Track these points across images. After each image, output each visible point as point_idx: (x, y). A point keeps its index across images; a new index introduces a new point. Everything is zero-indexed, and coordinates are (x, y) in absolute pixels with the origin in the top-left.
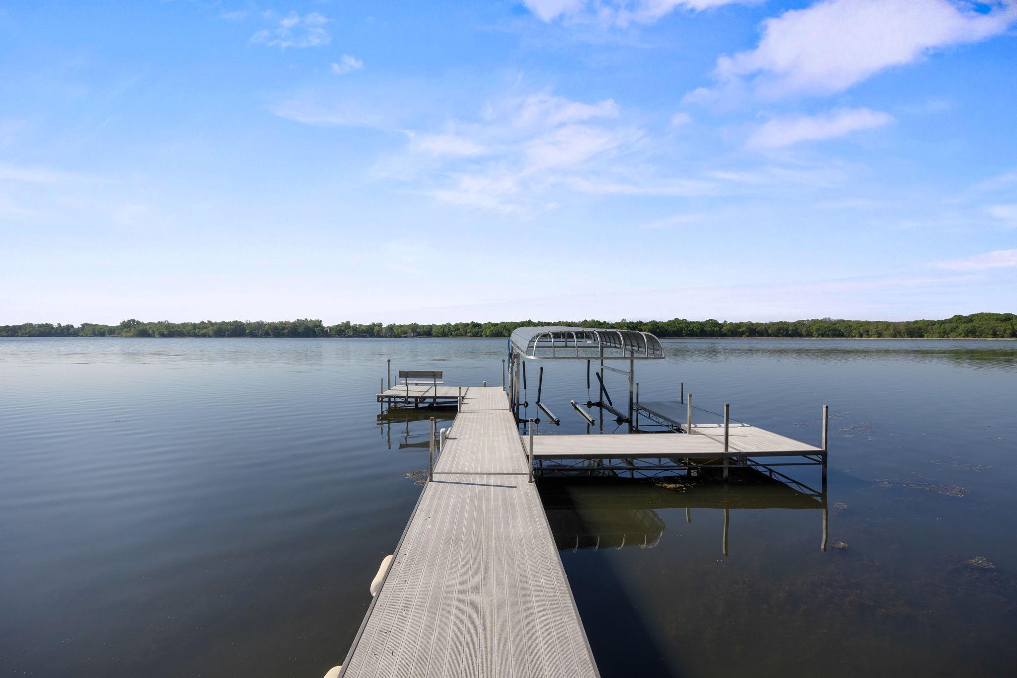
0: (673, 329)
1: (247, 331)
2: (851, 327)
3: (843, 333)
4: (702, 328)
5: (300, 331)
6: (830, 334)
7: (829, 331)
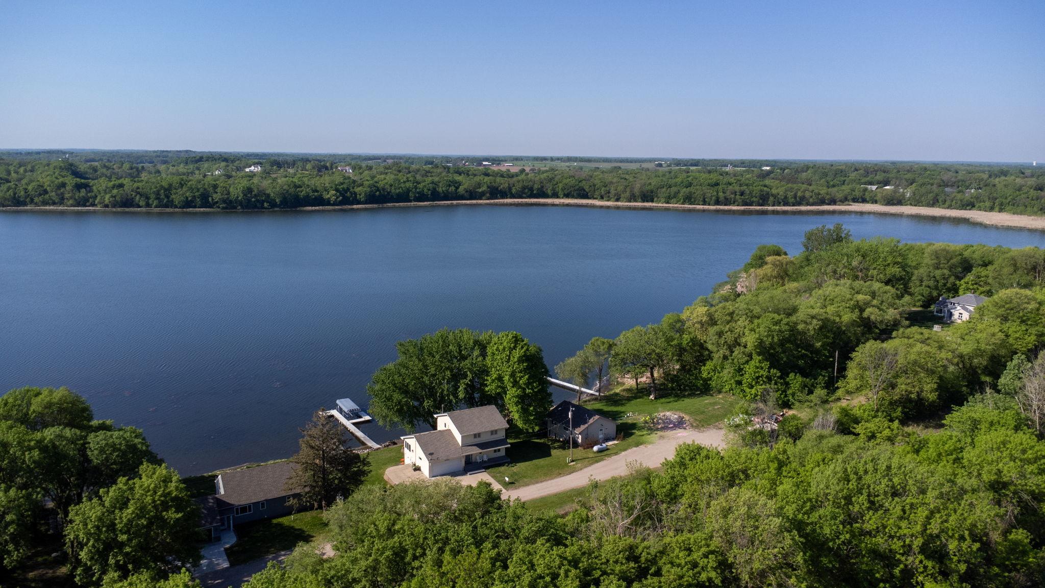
3: (588, 193)
6: (575, 194)
7: (574, 190)
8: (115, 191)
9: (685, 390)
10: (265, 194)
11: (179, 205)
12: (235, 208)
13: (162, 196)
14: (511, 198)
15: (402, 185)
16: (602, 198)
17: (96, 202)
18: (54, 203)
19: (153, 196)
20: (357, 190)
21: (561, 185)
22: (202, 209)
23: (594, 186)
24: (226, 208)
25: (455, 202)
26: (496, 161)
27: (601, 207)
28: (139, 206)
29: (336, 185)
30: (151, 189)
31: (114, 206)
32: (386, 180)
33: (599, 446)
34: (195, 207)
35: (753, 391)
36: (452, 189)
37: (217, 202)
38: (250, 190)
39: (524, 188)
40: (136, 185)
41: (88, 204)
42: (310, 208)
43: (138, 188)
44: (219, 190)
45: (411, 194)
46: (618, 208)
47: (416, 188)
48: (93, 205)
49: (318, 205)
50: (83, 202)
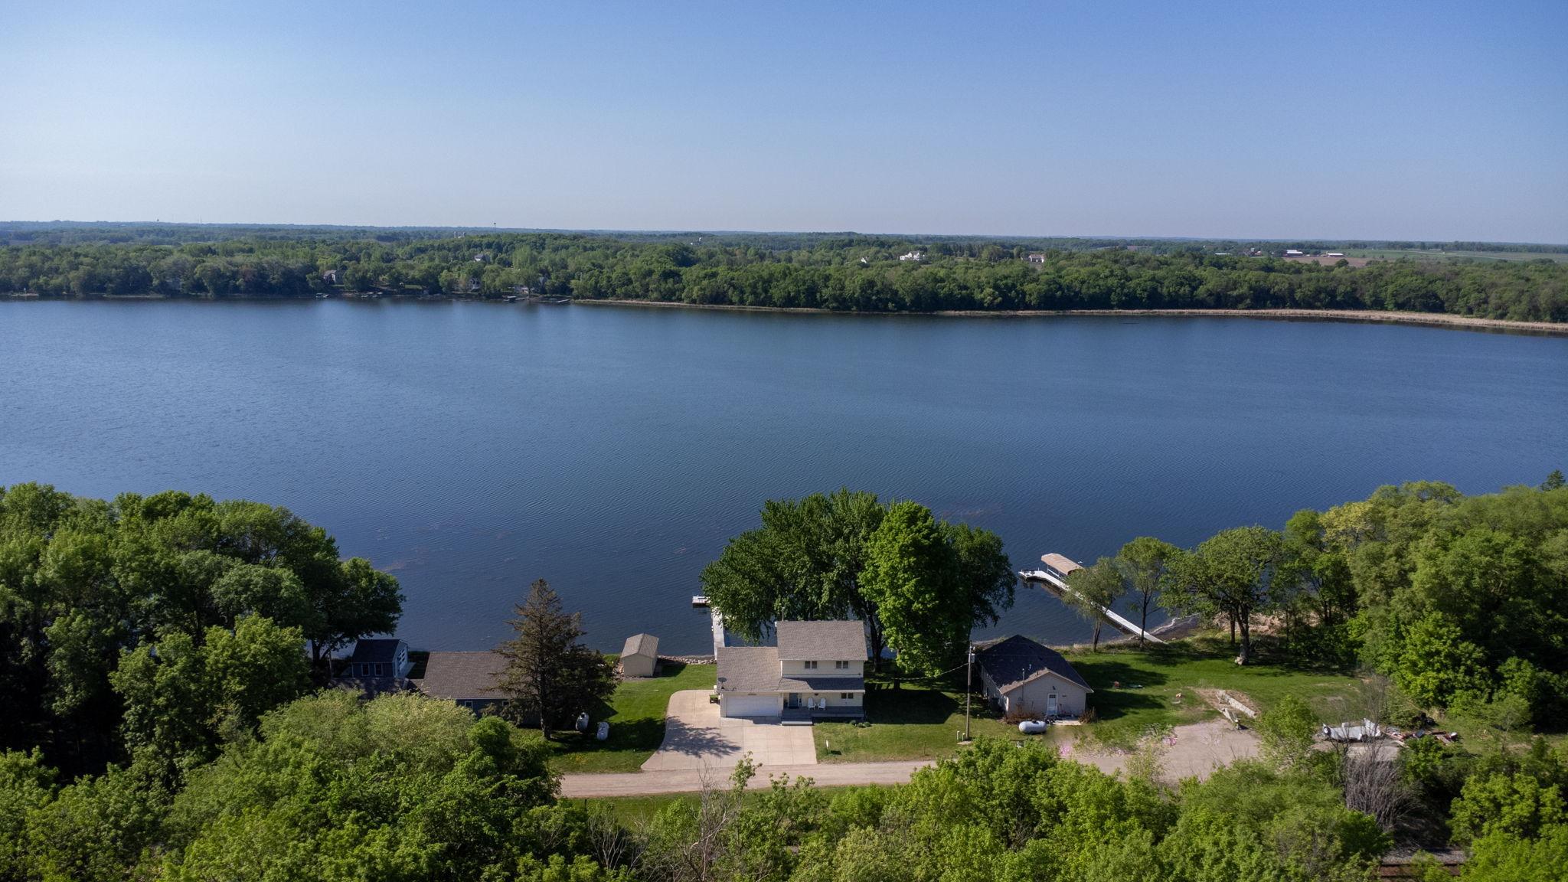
0: (1092, 291)
1: (155, 282)
2: (1460, 290)
3: (1443, 303)
4: (1155, 289)
5: (273, 282)
6: (1417, 304)
7: (1417, 297)
8: (705, 282)
9: (1317, 659)
10: (891, 290)
11: (778, 303)
12: (849, 308)
13: (760, 290)
14: (1291, 307)
15: (1101, 282)
16: (1470, 311)
17: (683, 295)
18: (637, 296)
19: (748, 290)
20: (1027, 287)
21: (1391, 288)
22: (805, 309)
23: (1459, 289)
24: (837, 308)
25: (1186, 311)
26: (1316, 248)
27: (1468, 328)
28: (731, 303)
29: (997, 280)
30: (747, 279)
31: (703, 302)
32: (1074, 273)
33: (1030, 724)
34: (799, 306)
35: (1420, 680)
36: (1186, 289)
37: (827, 300)
38: (871, 284)
39: (1318, 291)
40: (732, 274)
41: (673, 298)
42: (952, 313)
43: (733, 279)
44: (831, 283)
45: (1113, 296)
46: (1499, 331)
47: (1123, 286)
48: (680, 300)
49: (966, 309)
50: (668, 296)
